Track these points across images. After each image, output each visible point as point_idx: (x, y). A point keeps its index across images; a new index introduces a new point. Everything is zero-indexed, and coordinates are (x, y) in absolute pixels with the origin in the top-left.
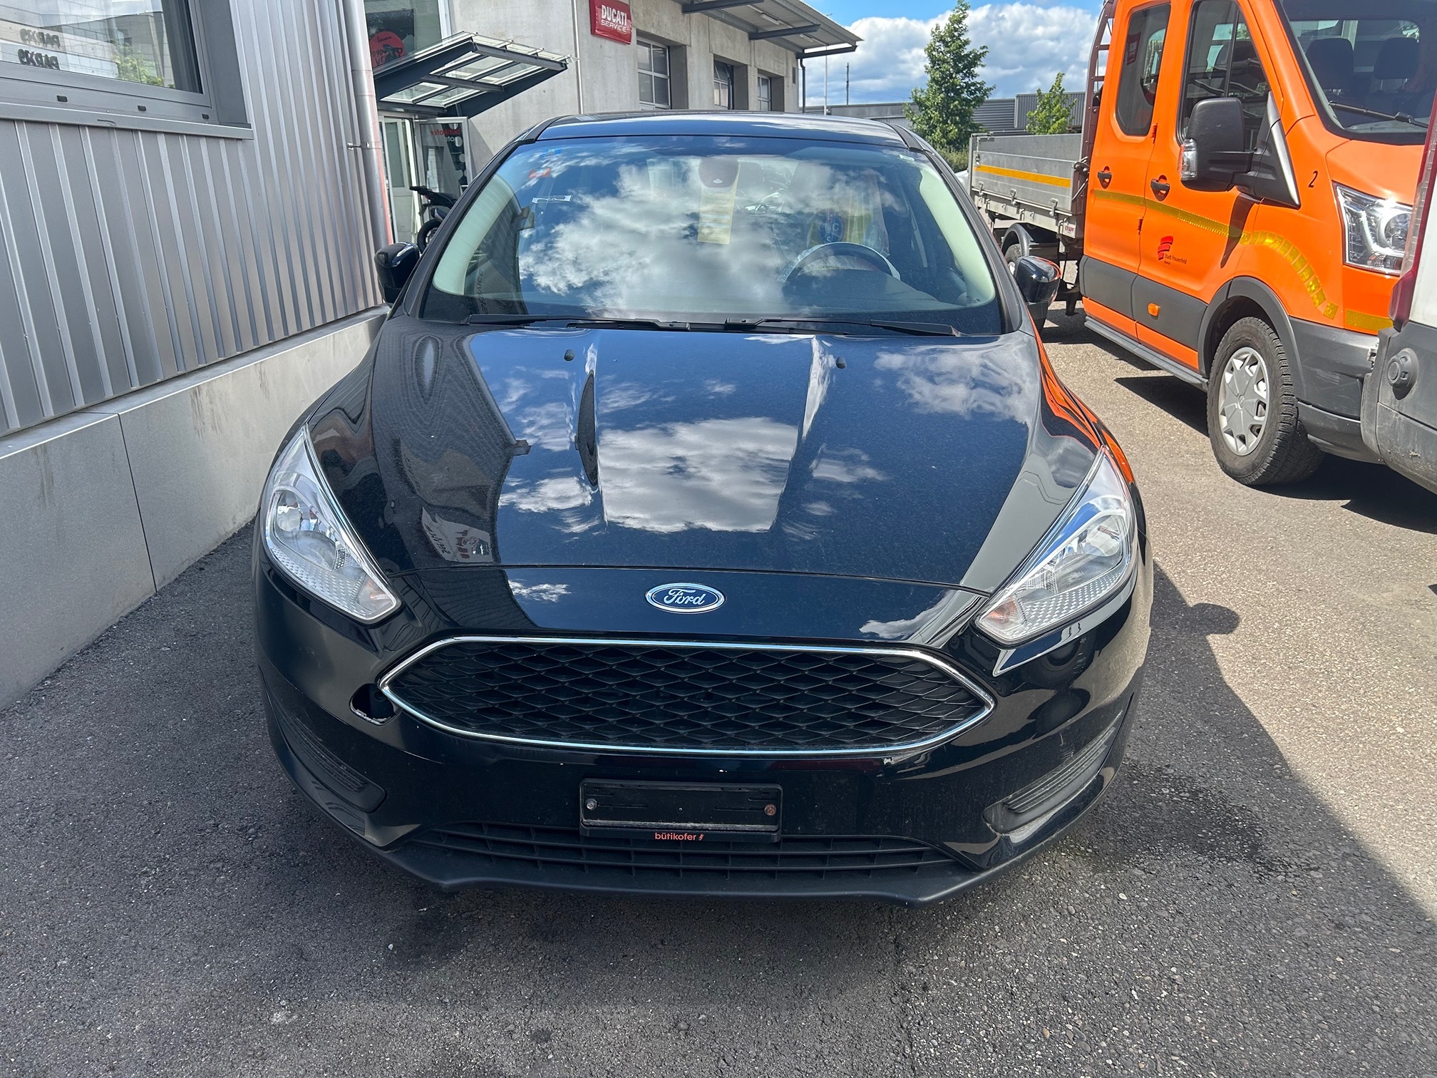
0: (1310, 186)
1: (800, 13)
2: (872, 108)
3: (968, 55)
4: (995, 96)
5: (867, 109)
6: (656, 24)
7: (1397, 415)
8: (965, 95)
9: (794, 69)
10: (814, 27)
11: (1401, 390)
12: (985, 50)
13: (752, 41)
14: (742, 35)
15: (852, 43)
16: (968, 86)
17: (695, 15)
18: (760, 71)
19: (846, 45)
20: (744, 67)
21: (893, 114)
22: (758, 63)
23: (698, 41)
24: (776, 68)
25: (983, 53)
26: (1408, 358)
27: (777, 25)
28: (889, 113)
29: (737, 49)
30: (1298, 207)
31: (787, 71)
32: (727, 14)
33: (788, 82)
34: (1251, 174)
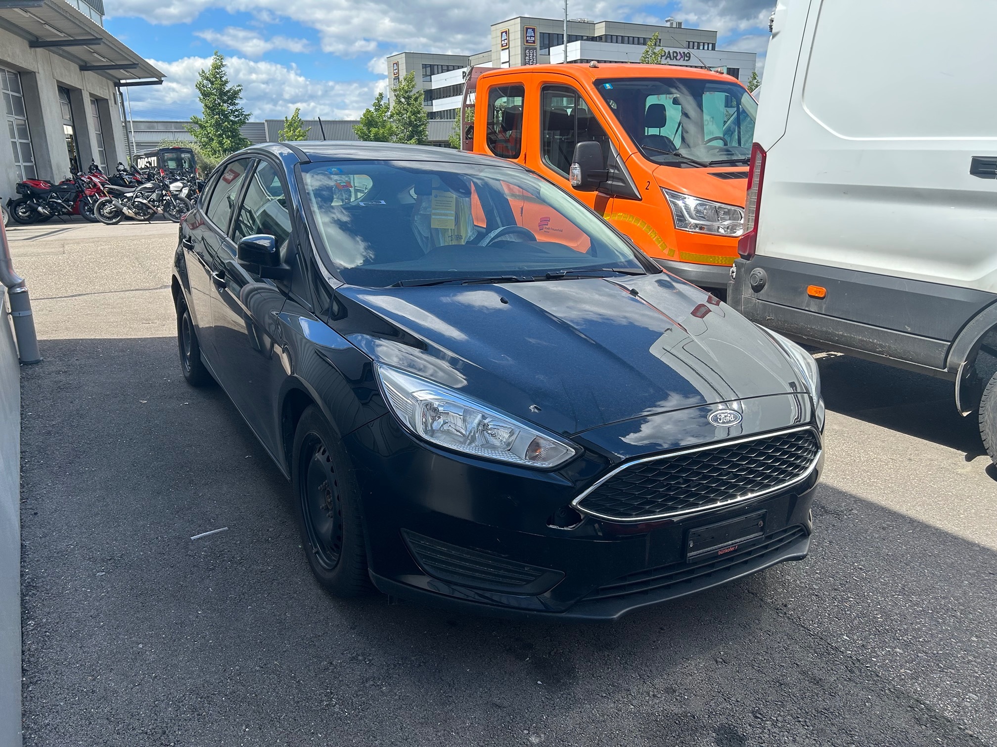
0: (646, 189)
1: (124, 54)
2: (159, 124)
3: (228, 91)
4: (252, 120)
5: (156, 124)
6: (11, 54)
7: (756, 300)
8: (232, 118)
9: (114, 94)
10: (133, 66)
11: (757, 289)
12: (240, 88)
13: (82, 72)
14: (75, 67)
15: (158, 78)
16: (233, 112)
17: (39, 50)
18: (91, 95)
19: (155, 79)
20: (79, 91)
21: (176, 129)
22: (88, 88)
23: (44, 70)
24: (102, 92)
25: (240, 90)
26: (760, 272)
27: (104, 62)
28: (173, 128)
29: (73, 78)
30: (641, 200)
31: (110, 96)
32: (64, 51)
33: (111, 103)
34: (609, 182)
